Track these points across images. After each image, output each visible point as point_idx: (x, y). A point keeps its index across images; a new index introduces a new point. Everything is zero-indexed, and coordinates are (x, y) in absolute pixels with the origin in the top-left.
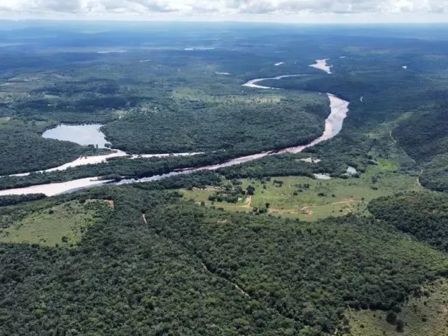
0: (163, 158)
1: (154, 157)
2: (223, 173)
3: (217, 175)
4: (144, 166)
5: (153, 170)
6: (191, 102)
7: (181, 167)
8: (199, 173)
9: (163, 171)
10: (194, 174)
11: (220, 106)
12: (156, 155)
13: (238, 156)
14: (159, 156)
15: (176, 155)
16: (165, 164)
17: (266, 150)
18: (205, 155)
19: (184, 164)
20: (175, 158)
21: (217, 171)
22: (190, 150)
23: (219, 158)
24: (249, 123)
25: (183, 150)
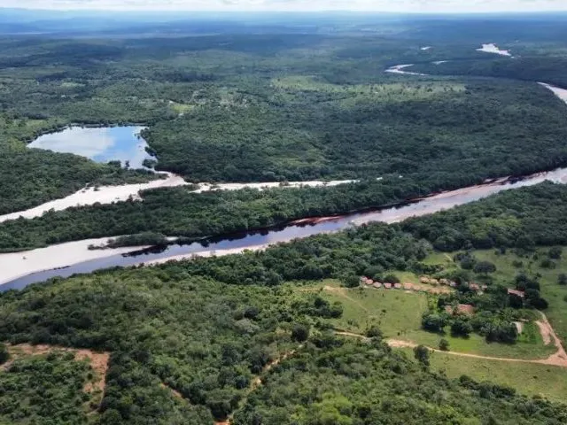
0: (267, 192)
1: (247, 189)
2: (423, 234)
3: (408, 236)
4: (224, 211)
5: (245, 222)
6: (306, 92)
7: (311, 216)
8: (365, 233)
9: (271, 223)
10: (350, 235)
11: (360, 97)
12: (252, 186)
13: (436, 190)
14: (258, 186)
15: (294, 185)
16: (275, 207)
17: (494, 177)
18: (361, 188)
19: (317, 206)
20: (295, 192)
21: (407, 226)
22: (323, 174)
23: (397, 193)
24: (431, 124)
25: (309, 174)
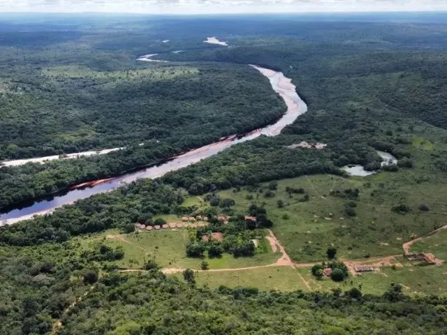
0: (48, 164)
1: (30, 164)
2: (180, 184)
3: (169, 187)
4: (11, 185)
5: (32, 192)
6: (73, 79)
7: (90, 180)
8: (135, 188)
9: (55, 190)
10: (123, 191)
11: (118, 81)
12: (34, 160)
13: (186, 149)
14: (40, 160)
15: (72, 156)
16: (57, 176)
17: (226, 136)
18: (129, 153)
19: (94, 171)
20: (73, 162)
21: (167, 179)
22: (95, 145)
23: (156, 154)
24: (177, 99)
25: (84, 146)
